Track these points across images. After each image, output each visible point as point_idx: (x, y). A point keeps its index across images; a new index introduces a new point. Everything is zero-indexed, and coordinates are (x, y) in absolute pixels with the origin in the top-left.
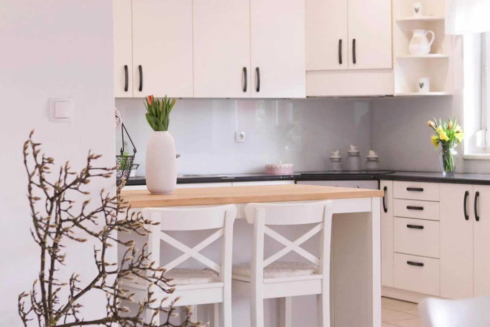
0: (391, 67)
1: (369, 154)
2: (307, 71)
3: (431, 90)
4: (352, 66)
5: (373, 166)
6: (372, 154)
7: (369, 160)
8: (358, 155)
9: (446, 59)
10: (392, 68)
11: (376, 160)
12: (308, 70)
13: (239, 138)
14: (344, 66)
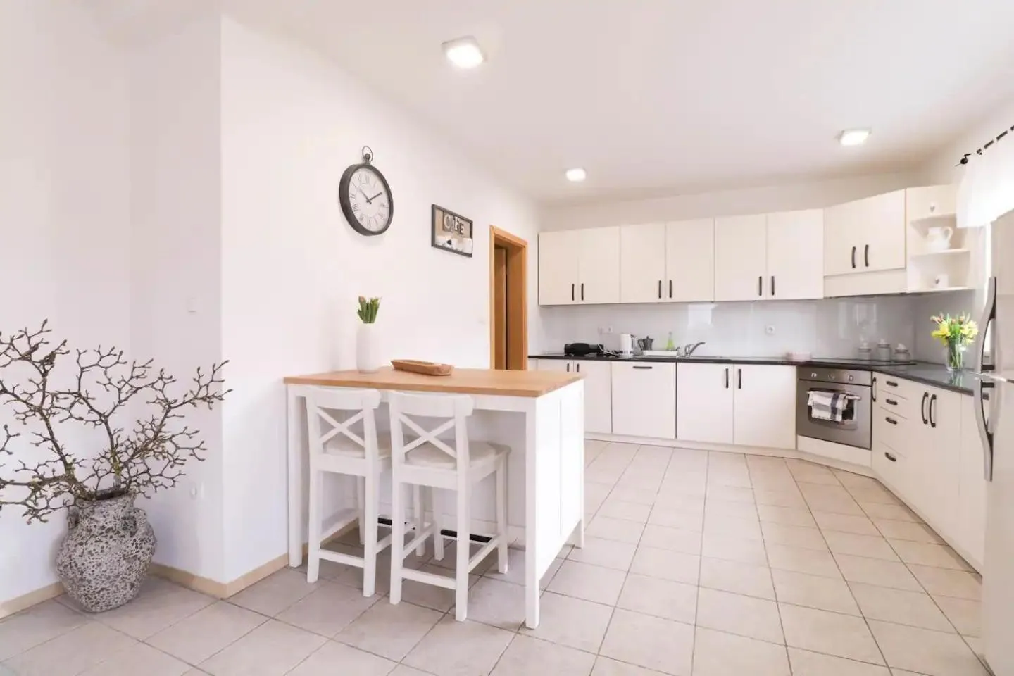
0: (904, 267)
1: (897, 346)
2: (825, 277)
3: (951, 285)
4: (865, 269)
5: (902, 357)
6: (901, 347)
7: (898, 352)
8: (888, 346)
9: (967, 254)
10: (906, 268)
11: (906, 352)
12: (826, 274)
13: (769, 331)
14: (857, 269)
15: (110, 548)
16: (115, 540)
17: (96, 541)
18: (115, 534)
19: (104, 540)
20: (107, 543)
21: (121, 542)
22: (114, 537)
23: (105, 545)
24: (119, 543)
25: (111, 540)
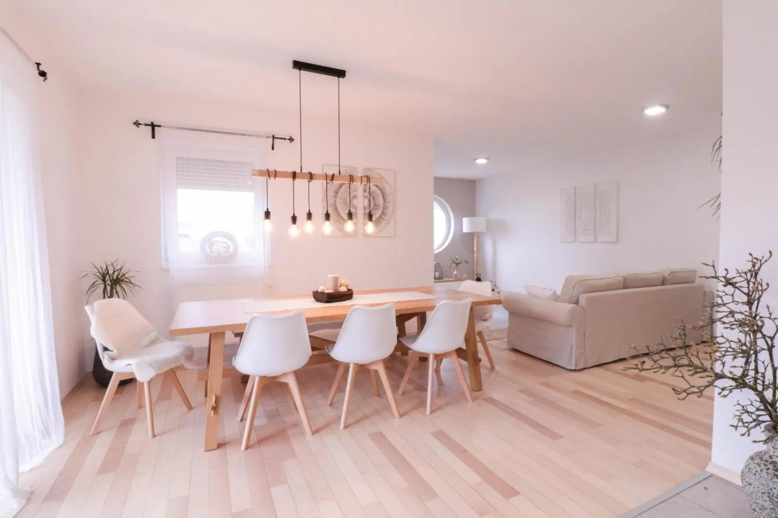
15: (760, 477)
16: (768, 473)
17: (758, 464)
18: (773, 469)
19: (763, 467)
20: (761, 470)
21: (772, 479)
22: (770, 471)
23: (759, 472)
24: (770, 478)
25: (766, 471)
